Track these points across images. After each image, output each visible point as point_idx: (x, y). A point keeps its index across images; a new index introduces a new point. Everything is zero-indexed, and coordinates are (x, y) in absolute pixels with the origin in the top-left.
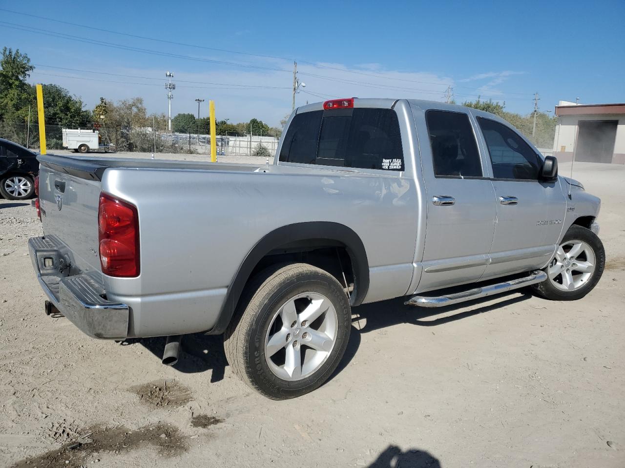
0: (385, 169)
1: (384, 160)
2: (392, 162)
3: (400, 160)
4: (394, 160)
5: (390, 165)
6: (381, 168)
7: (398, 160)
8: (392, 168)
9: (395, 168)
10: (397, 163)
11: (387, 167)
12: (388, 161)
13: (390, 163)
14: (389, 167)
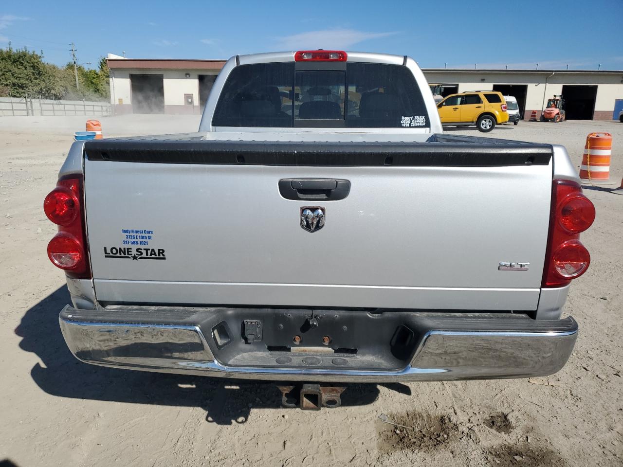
0: (405, 127)
1: (403, 118)
2: (413, 119)
3: (423, 117)
4: (415, 117)
5: (411, 122)
6: (400, 126)
7: (421, 117)
8: (414, 125)
9: (418, 125)
10: (420, 120)
11: (408, 125)
12: (409, 118)
13: (411, 121)
14: (410, 124)
